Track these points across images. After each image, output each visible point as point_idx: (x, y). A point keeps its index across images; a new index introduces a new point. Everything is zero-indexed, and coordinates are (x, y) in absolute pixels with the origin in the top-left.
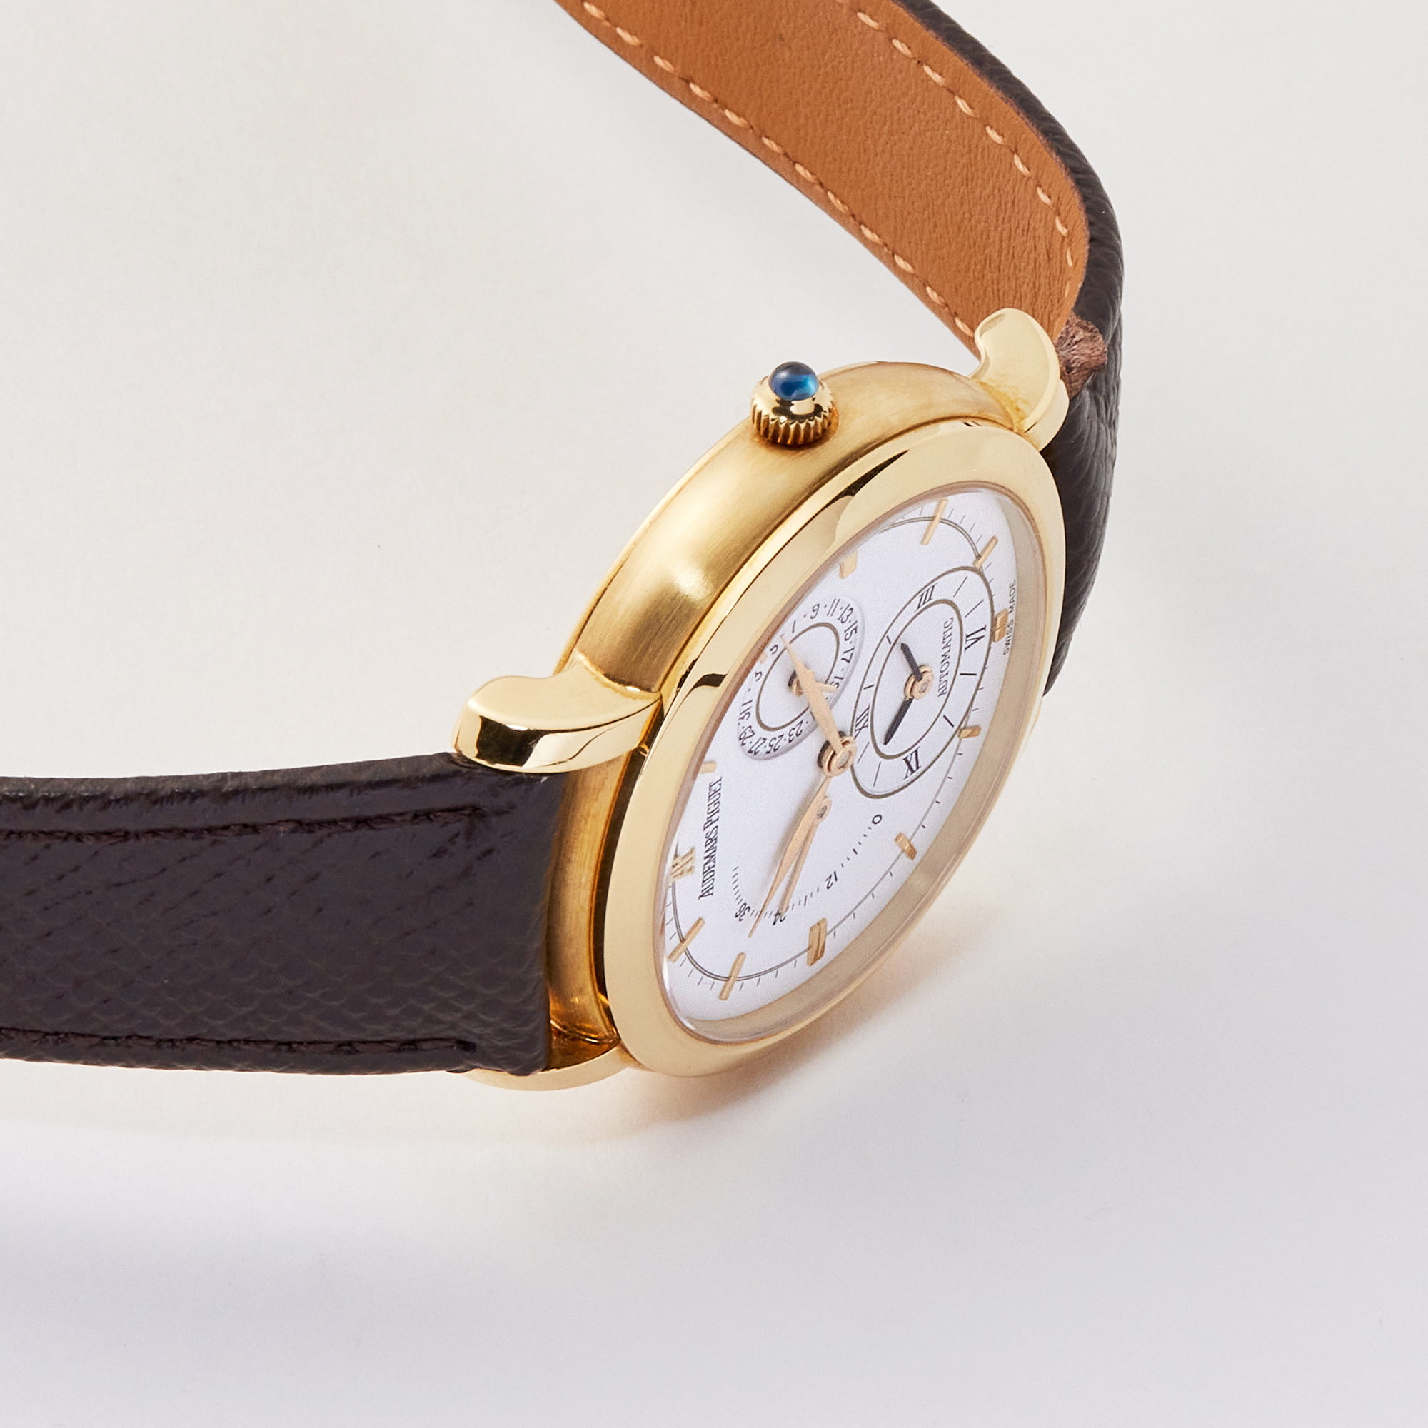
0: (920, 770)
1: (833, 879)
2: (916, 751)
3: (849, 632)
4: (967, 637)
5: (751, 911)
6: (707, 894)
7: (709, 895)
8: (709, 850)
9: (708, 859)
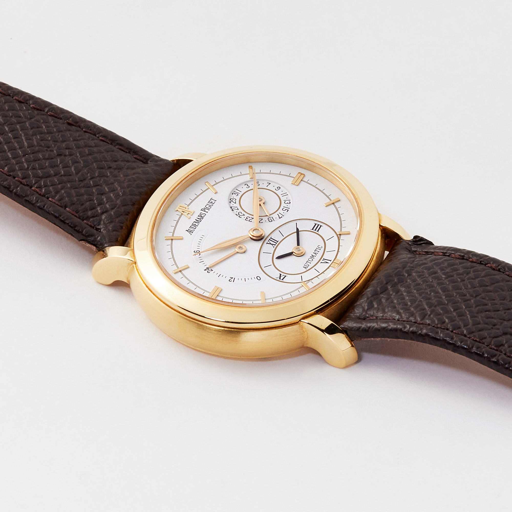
0: (282, 281)
1: (233, 280)
2: (285, 276)
3: (286, 208)
4: (324, 259)
5: (200, 256)
6: (190, 232)
7: (190, 233)
8: (198, 218)
9: (196, 221)
